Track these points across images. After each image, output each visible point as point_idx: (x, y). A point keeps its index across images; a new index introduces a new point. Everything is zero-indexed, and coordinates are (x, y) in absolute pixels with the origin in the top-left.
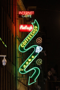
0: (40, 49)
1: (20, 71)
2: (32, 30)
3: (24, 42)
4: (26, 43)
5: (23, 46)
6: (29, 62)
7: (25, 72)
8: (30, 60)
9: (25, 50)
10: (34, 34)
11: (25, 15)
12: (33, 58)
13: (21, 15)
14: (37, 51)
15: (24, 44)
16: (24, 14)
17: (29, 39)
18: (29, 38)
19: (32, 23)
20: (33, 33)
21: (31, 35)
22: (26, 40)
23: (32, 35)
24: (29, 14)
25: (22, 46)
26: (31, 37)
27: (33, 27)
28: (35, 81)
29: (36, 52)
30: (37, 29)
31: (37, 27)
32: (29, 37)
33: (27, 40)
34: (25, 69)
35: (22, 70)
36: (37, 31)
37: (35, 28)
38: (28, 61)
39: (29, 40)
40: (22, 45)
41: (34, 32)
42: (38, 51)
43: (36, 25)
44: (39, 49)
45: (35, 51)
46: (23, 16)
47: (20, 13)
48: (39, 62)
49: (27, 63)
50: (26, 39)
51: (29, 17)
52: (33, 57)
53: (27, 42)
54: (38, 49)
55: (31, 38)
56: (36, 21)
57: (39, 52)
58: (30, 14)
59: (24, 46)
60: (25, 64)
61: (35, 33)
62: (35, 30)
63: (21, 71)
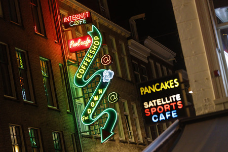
0: (110, 74)
1: (82, 121)
2: (90, 44)
3: (81, 68)
4: (85, 69)
5: (81, 75)
6: (95, 102)
7: (92, 121)
8: (96, 98)
9: (84, 83)
10: (96, 51)
11: (74, 21)
12: (101, 94)
13: (68, 23)
14: (105, 79)
15: (82, 71)
16: (72, 20)
17: (89, 61)
18: (87, 60)
19: (88, 33)
20: (93, 50)
21: (90, 54)
22: (84, 65)
23: (92, 54)
24: (81, 18)
25: (79, 76)
26: (91, 57)
27: (90, 38)
28: (111, 134)
29: (104, 81)
30: (99, 41)
31: (99, 37)
32: (88, 57)
33: (86, 64)
34: (91, 115)
35: (86, 118)
36: (100, 44)
37: (95, 39)
38: (93, 100)
39: (88, 63)
40: (78, 74)
41: (95, 47)
42: (107, 80)
43: (95, 34)
44: (108, 75)
45: (102, 79)
46: (72, 23)
47: (66, 20)
48: (113, 98)
49: (93, 104)
50: (84, 63)
51: (82, 23)
52: (100, 91)
53: (86, 67)
54: (106, 76)
55: (91, 59)
56: (94, 28)
57: (109, 81)
58: (83, 18)
59: (83, 75)
60: (90, 107)
61: (97, 49)
62: (95, 44)
63: (84, 120)
